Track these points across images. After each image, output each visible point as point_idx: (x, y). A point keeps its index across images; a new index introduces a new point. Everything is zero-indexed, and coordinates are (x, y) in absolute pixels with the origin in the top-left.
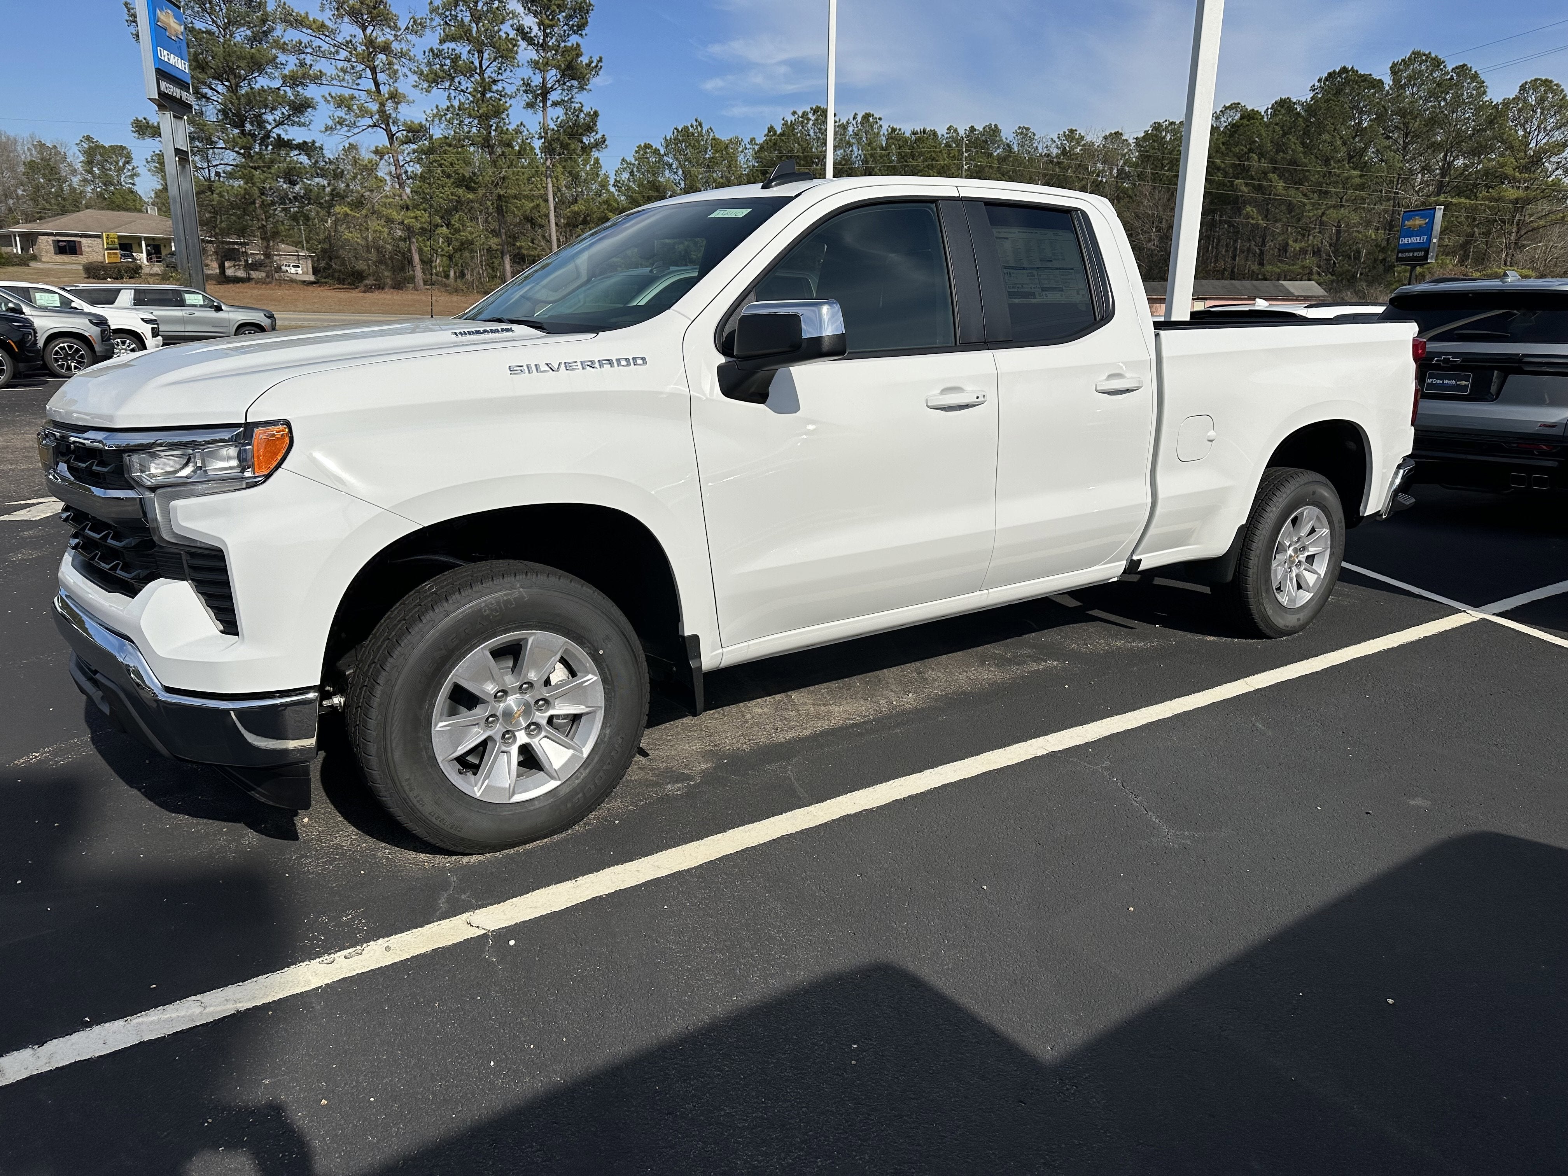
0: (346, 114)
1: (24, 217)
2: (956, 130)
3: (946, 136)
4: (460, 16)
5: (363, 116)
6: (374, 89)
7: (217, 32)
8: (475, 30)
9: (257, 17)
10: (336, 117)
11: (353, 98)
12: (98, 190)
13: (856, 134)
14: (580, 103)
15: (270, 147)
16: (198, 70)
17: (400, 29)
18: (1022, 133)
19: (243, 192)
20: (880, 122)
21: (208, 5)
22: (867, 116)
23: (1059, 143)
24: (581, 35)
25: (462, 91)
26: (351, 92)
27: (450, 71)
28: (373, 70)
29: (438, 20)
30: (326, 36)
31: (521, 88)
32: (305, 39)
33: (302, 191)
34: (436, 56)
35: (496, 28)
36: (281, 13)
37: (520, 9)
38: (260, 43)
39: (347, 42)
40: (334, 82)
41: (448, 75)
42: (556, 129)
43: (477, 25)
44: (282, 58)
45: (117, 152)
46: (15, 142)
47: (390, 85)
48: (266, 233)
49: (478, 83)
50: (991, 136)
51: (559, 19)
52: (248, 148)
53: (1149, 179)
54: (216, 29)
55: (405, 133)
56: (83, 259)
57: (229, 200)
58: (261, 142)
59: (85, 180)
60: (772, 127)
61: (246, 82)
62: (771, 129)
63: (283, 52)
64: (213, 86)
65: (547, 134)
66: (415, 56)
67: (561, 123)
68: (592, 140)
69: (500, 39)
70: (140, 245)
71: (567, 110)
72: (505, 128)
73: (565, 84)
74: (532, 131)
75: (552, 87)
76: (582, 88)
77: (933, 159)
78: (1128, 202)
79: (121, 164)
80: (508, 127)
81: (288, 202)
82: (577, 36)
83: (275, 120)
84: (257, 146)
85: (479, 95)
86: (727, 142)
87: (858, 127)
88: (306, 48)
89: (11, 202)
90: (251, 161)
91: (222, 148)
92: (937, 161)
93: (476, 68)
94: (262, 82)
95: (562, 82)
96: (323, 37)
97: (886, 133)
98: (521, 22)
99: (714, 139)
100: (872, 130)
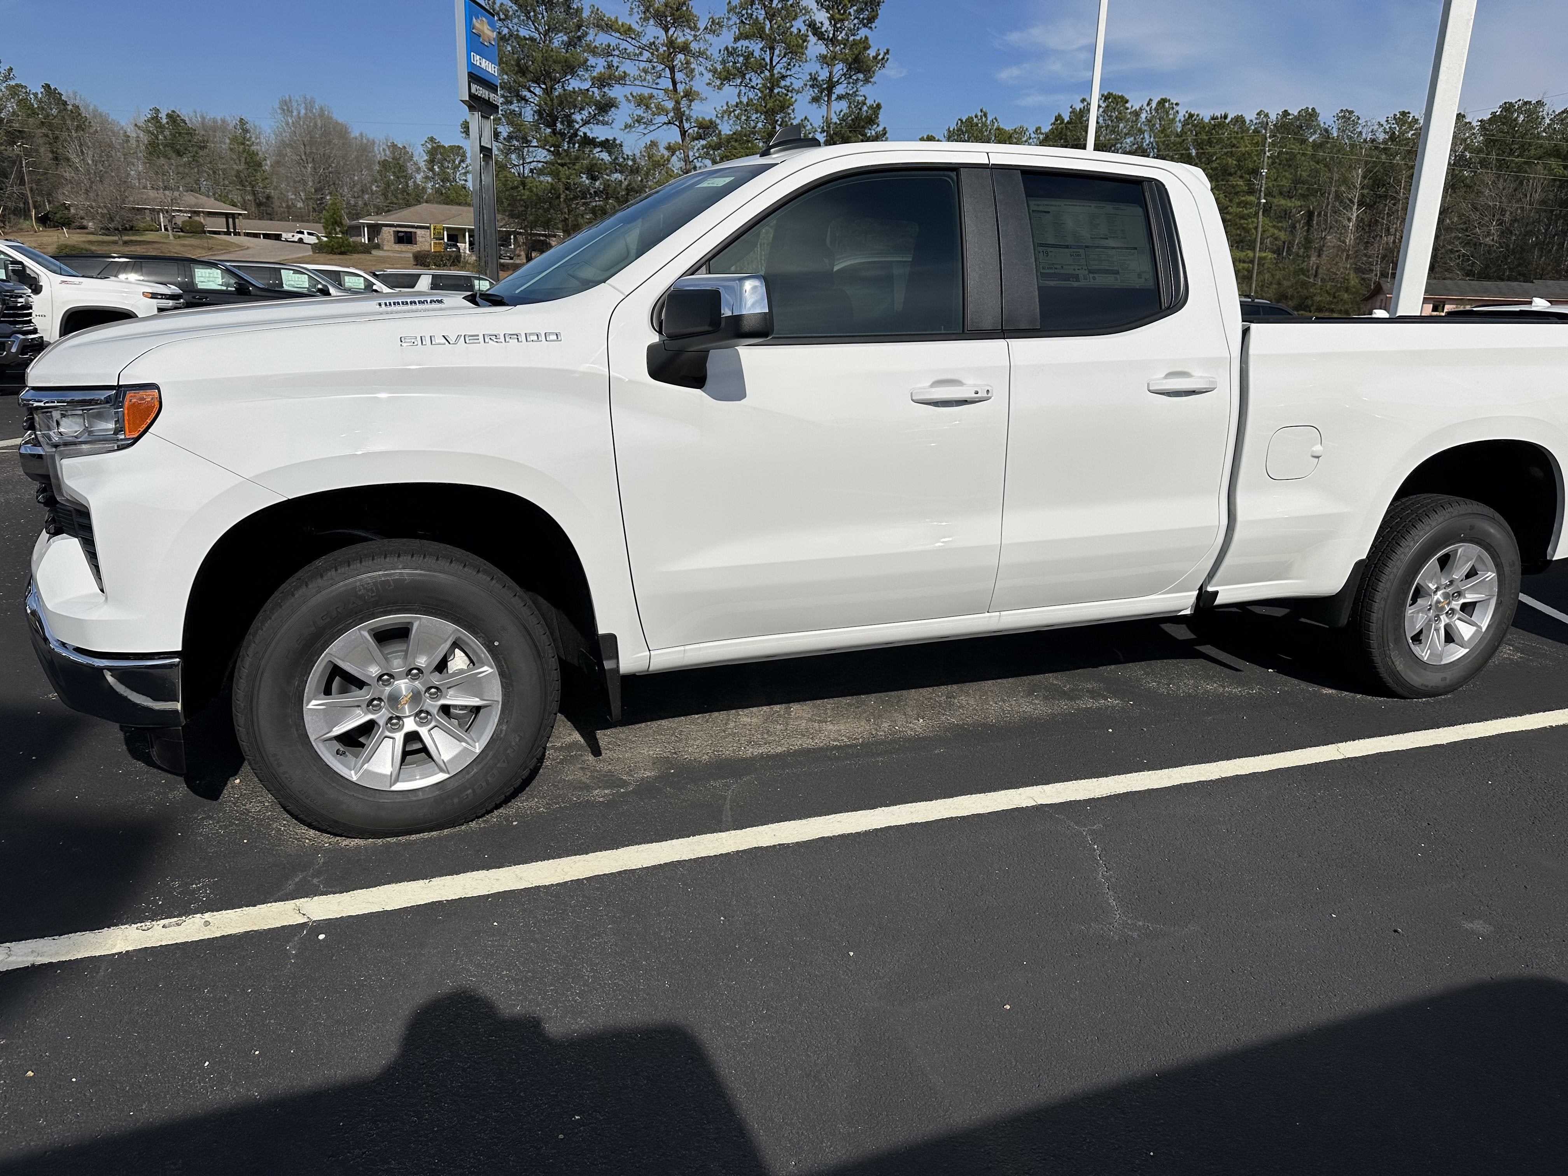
0: (644, 112)
1: (376, 210)
2: (1267, 115)
3: (1255, 122)
4: (755, 14)
5: (659, 114)
6: (671, 88)
7: (539, 39)
8: (768, 26)
9: (573, 23)
10: (635, 115)
11: (651, 96)
12: (437, 186)
13: (1149, 121)
14: (864, 96)
15: (577, 145)
16: (520, 75)
17: (699, 29)
18: (1344, 117)
19: (549, 187)
20: (1176, 108)
21: (532, 14)
22: (1163, 102)
23: (1387, 127)
24: (871, 27)
25: (753, 87)
26: (650, 91)
27: (741, 68)
28: (672, 70)
29: (735, 19)
30: (633, 39)
31: (808, 83)
32: (614, 42)
33: (602, 187)
34: (730, 54)
35: (788, 25)
36: (594, 19)
37: (814, 6)
38: (574, 48)
39: (651, 44)
40: (637, 82)
41: (740, 72)
42: (838, 122)
43: (770, 22)
44: (592, 61)
45: (454, 151)
46: (374, 143)
47: (686, 83)
48: (568, 225)
49: (767, 80)
50: (1306, 120)
51: (850, 13)
52: (557, 146)
53: (1493, 166)
54: (537, 36)
55: (696, 129)
56: (416, 248)
57: (537, 195)
58: (570, 140)
59: (427, 177)
60: (1059, 115)
61: (561, 84)
62: (1059, 118)
63: (594, 56)
64: (532, 89)
65: (830, 127)
66: (711, 55)
67: (843, 116)
68: (873, 133)
69: (791, 34)
70: (464, 236)
71: (850, 103)
72: (789, 123)
73: (851, 77)
74: (816, 125)
75: (837, 81)
76: (867, 81)
77: (1234, 146)
78: (1465, 192)
79: (457, 162)
80: (792, 121)
81: (588, 196)
82: (867, 29)
83: (582, 120)
84: (566, 144)
85: (768, 91)
86: (1011, 132)
87: (1151, 113)
88: (614, 50)
89: (366, 196)
90: (559, 159)
91: (535, 147)
92: (1237, 148)
93: (766, 64)
94: (574, 84)
95: (847, 76)
96: (629, 40)
97: (1183, 119)
98: (813, 18)
99: (998, 129)
100: (1168, 116)
